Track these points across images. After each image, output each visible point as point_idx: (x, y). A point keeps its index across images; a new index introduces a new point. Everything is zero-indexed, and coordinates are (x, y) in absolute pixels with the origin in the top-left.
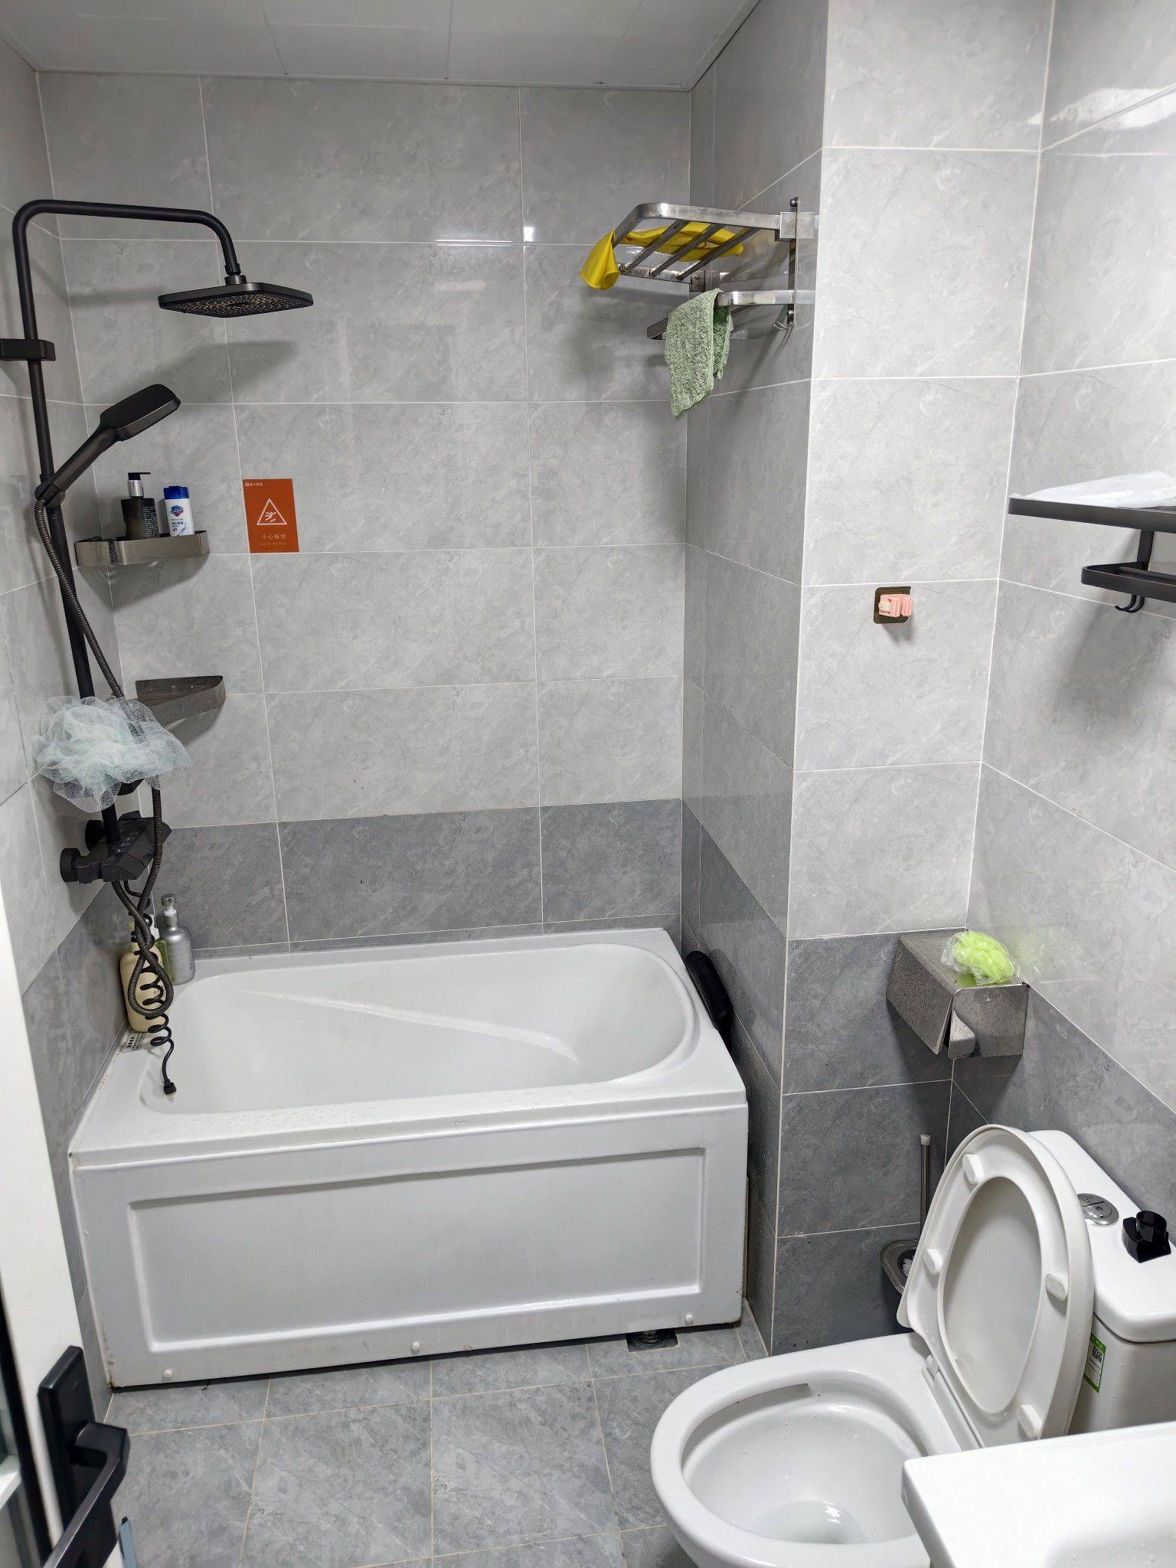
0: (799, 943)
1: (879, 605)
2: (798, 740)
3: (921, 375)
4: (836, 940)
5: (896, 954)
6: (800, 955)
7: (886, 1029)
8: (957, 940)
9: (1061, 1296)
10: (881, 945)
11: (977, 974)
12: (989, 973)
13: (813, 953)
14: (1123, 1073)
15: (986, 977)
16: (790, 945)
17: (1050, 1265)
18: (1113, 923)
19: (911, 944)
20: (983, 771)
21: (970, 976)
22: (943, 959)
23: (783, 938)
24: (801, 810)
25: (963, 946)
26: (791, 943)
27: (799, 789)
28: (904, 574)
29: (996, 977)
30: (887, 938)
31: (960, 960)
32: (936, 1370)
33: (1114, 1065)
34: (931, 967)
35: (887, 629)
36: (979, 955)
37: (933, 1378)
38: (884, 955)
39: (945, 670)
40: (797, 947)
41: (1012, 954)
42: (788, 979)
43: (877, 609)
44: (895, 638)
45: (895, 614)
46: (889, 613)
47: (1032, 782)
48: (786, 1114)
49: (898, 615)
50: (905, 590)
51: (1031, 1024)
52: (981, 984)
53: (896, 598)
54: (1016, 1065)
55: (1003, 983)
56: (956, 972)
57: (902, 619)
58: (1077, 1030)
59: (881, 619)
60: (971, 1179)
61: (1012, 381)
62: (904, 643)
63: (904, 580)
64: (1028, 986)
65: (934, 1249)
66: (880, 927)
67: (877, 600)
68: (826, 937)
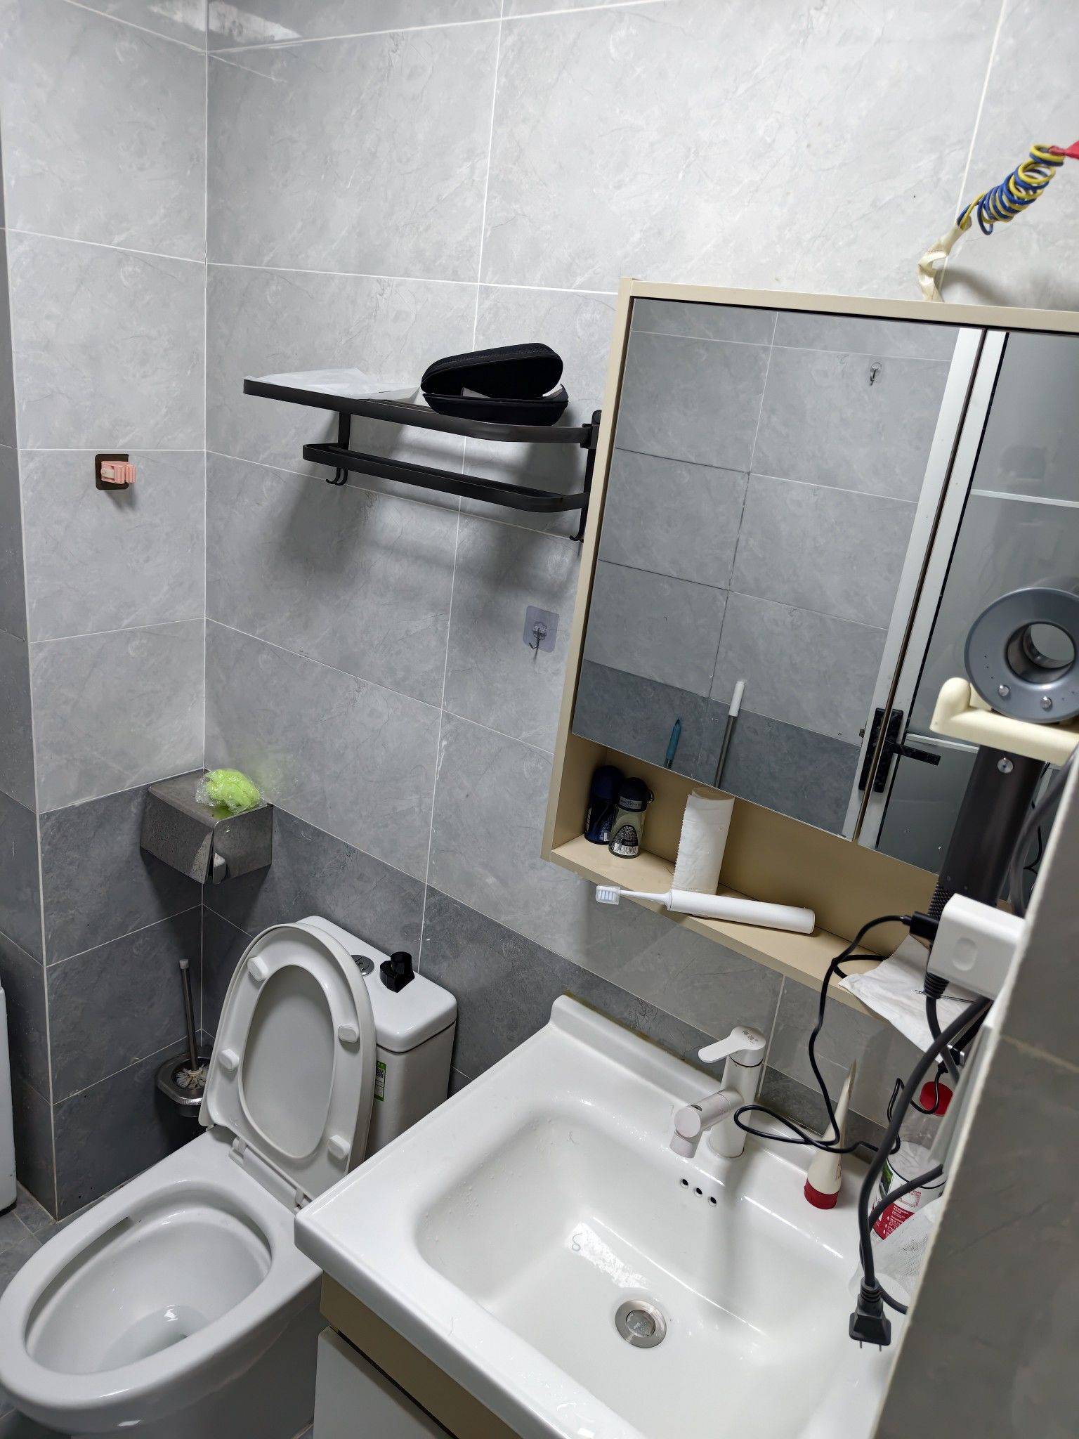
0: (49, 815)
1: (102, 472)
2: (31, 610)
3: (118, 245)
4: (87, 804)
5: (145, 804)
6: (52, 827)
7: (142, 876)
8: (209, 780)
9: (353, 1039)
10: (131, 800)
11: (232, 805)
12: (240, 801)
13: (66, 821)
14: (363, 855)
15: (239, 805)
16: (41, 819)
17: (341, 1020)
18: (345, 739)
19: (160, 793)
20: (207, 626)
21: (224, 807)
22: (198, 799)
23: (31, 815)
24: (39, 681)
25: (215, 784)
26: (42, 817)
27: (36, 661)
28: (121, 442)
29: (247, 804)
30: (136, 791)
31: (214, 796)
32: (244, 1146)
33: (354, 850)
34: (185, 807)
35: (110, 495)
36: (232, 788)
37: (242, 1156)
38: (134, 809)
39: (167, 534)
40: (49, 818)
41: (256, 782)
42: (42, 852)
43: (98, 474)
44: (119, 505)
45: (120, 481)
46: (113, 480)
47: (258, 631)
48: (51, 986)
49: (123, 482)
50: (124, 458)
51: (276, 838)
52: (238, 813)
53: (119, 465)
54: (266, 874)
55: (254, 807)
56: (210, 807)
57: (126, 485)
58: (321, 832)
59: (103, 485)
60: (257, 978)
61: (202, 267)
62: (128, 510)
63: (123, 447)
64: (272, 806)
65: (228, 1050)
66: (128, 783)
67: (98, 467)
68: (77, 803)
